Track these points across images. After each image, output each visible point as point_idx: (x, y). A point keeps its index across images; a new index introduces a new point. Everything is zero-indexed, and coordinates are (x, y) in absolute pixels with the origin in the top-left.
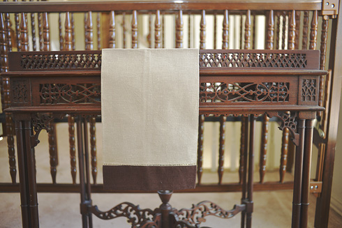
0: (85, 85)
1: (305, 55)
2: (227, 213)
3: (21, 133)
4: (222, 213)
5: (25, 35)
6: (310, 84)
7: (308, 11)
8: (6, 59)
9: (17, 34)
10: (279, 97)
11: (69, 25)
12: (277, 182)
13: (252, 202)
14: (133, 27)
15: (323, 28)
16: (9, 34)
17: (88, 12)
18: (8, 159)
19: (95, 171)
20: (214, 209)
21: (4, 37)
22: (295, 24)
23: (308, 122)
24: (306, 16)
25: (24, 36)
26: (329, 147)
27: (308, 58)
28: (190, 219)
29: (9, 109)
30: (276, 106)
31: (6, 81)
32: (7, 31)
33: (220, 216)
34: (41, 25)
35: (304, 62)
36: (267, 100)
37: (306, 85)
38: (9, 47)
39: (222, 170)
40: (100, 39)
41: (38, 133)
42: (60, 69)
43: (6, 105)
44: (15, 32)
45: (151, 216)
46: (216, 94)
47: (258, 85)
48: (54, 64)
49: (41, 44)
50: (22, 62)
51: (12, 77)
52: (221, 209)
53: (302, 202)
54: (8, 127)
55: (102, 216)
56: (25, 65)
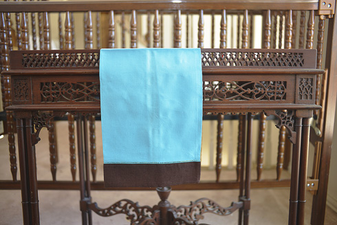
0: (85, 83)
1: (302, 54)
2: (224, 211)
3: (22, 131)
4: (219, 210)
5: (26, 35)
6: (307, 83)
7: (305, 10)
8: (7, 59)
9: (18, 33)
10: (276, 95)
11: (69, 24)
12: (274, 180)
13: (249, 199)
14: (132, 26)
15: (320, 28)
16: (10, 33)
17: (87, 11)
18: (9, 157)
19: (95, 168)
20: (212, 207)
21: (5, 36)
22: (291, 23)
23: (305, 120)
24: (303, 15)
25: (24, 35)
26: (325, 146)
27: (305, 57)
28: (188, 216)
29: (10, 107)
30: (274, 104)
31: (7, 79)
32: (9, 31)
33: (218, 213)
34: (41, 25)
35: (301, 62)
36: (265, 98)
37: (303, 84)
38: (10, 46)
39: (220, 168)
40: (100, 39)
41: (38, 131)
42: (60, 68)
43: (7, 103)
44: (16, 31)
45: (150, 213)
46: (214, 93)
47: (256, 84)
48: (55, 63)
49: (41, 43)
50: (23, 60)
51: (13, 76)
52: (218, 206)
53: (298, 199)
54: (9, 125)
55: (101, 213)
56: (26, 64)
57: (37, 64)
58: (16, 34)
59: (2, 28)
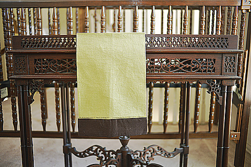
0: (67, 60)
1: (227, 38)
3: (21, 94)
10: (208, 69)
13: (188, 146)
18: (12, 113)
19: (74, 122)
22: (221, 16)
28: (142, 158)
29: (13, 77)
30: (206, 76)
31: (10, 57)
32: (11, 21)
33: (164, 156)
34: (35, 17)
35: (226, 44)
36: (199, 71)
37: (228, 61)
39: (166, 123)
40: (78, 27)
41: (33, 94)
42: (49, 49)
43: (10, 74)
44: (17, 21)
45: (114, 156)
46: (162, 67)
47: (192, 61)
48: (45, 45)
49: (35, 30)
50: (22, 43)
51: (15, 54)
52: (165, 151)
53: (224, 146)
54: (11, 90)
55: (78, 154)
56: (24, 46)
57: (32, 46)
59: (7, 19)
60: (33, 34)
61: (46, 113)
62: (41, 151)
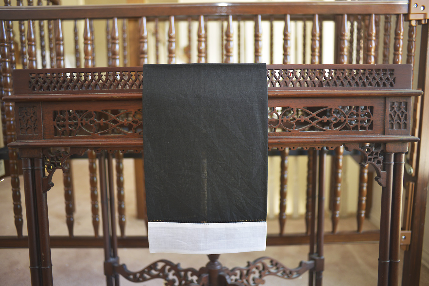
0: (109, 111)
1: (393, 70)
2: (291, 273)
3: (30, 174)
4: (284, 272)
5: (34, 49)
6: (400, 108)
7: (390, 15)
8: (9, 80)
9: (22, 47)
10: (360, 125)
11: (89, 35)
12: (354, 232)
13: (323, 257)
14: (170, 37)
15: (410, 36)
16: (13, 47)
17: (112, 18)
18: (12, 206)
19: (123, 220)
20: (275, 268)
21: (6, 50)
22: (374, 31)
23: (398, 156)
24: (387, 20)
25: (31, 49)
26: (419, 187)
27: (396, 74)
28: (245, 281)
29: (14, 143)
30: (357, 136)
31: (9, 106)
32: (10, 44)
33: (282, 276)
34: (52, 36)
35: (391, 80)
36: (345, 128)
37: (395, 109)
38: (12, 63)
39: (284, 217)
40: (127, 53)
41: (51, 174)
42: (79, 92)
43: (9, 137)
44: (20, 44)
45: (195, 278)
46: (280, 122)
47: (333, 110)
48: (72, 84)
49: (52, 59)
50: (30, 82)
51: (17, 102)
52: (283, 267)
53: (391, 258)
54: (12, 165)
55: (131, 277)
56: (34, 87)
57: (48, 87)
58: (20, 48)
59: (2, 40)
60: (48, 67)
61: (73, 204)
62: (64, 270)
